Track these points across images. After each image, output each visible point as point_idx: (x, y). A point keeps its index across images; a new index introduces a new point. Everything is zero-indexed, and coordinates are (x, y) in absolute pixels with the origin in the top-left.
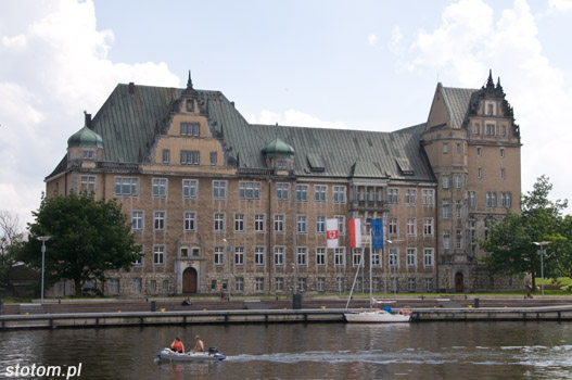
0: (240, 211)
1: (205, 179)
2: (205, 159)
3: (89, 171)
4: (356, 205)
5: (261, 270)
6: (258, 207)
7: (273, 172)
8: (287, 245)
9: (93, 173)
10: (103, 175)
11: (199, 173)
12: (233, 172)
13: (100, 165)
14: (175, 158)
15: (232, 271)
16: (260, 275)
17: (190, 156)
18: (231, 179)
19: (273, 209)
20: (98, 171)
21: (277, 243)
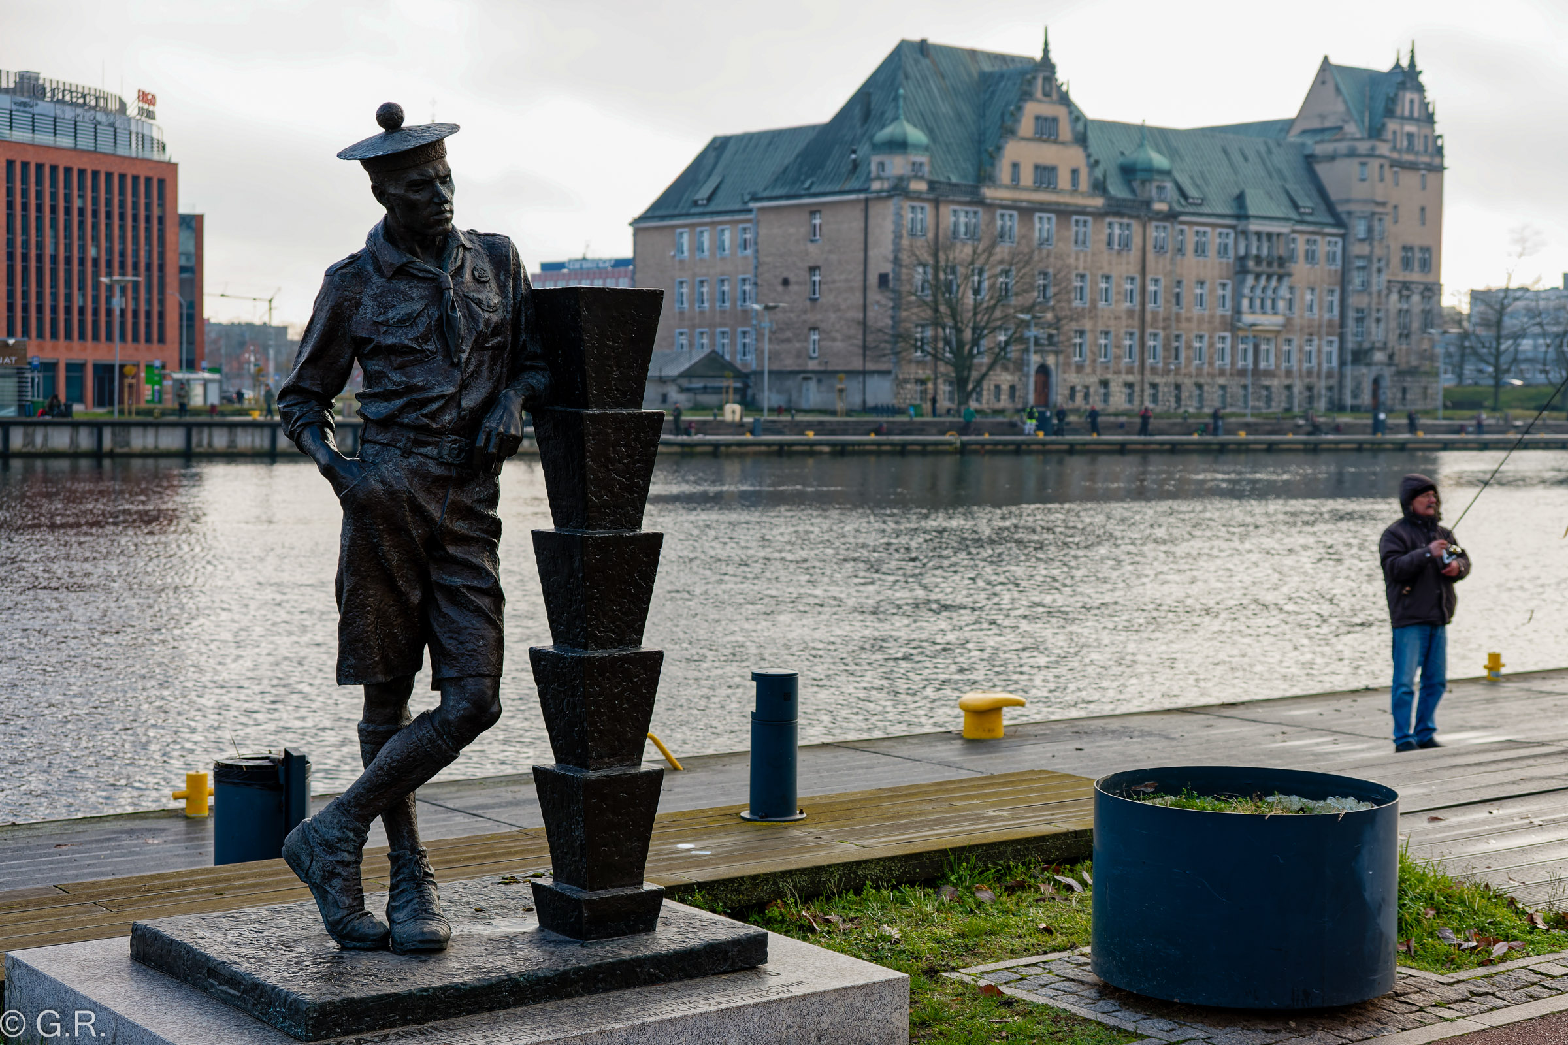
0: (1106, 271)
1: (1063, 213)
2: (1064, 181)
3: (917, 196)
4: (1251, 264)
5: (1130, 371)
6: (1128, 265)
7: (1148, 203)
8: (1164, 329)
9: (924, 200)
10: (936, 203)
11: (1058, 204)
12: (1098, 202)
13: (932, 185)
14: (1027, 177)
15: (1094, 372)
16: (1130, 378)
17: (1045, 174)
18: (1099, 215)
19: (1148, 269)
20: (931, 196)
21: (1152, 326)
